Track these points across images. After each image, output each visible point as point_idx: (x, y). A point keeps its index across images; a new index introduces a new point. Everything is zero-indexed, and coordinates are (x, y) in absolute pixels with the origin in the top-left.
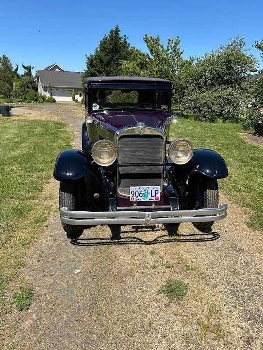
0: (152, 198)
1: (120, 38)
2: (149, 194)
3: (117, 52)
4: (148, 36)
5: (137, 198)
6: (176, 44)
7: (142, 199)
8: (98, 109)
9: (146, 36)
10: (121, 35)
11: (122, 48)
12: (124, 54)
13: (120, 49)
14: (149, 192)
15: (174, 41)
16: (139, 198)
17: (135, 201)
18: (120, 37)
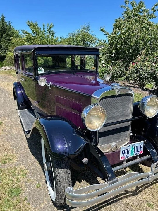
0: (138, 153)
1: (6, 23)
2: (135, 150)
3: (5, 32)
4: (30, 22)
5: (127, 156)
6: (51, 27)
7: (130, 156)
8: (43, 72)
9: (28, 21)
10: (6, 20)
11: (8, 29)
12: (10, 33)
13: (6, 29)
14: (135, 148)
15: (49, 25)
16: (128, 155)
17: (125, 159)
18: (6, 21)
